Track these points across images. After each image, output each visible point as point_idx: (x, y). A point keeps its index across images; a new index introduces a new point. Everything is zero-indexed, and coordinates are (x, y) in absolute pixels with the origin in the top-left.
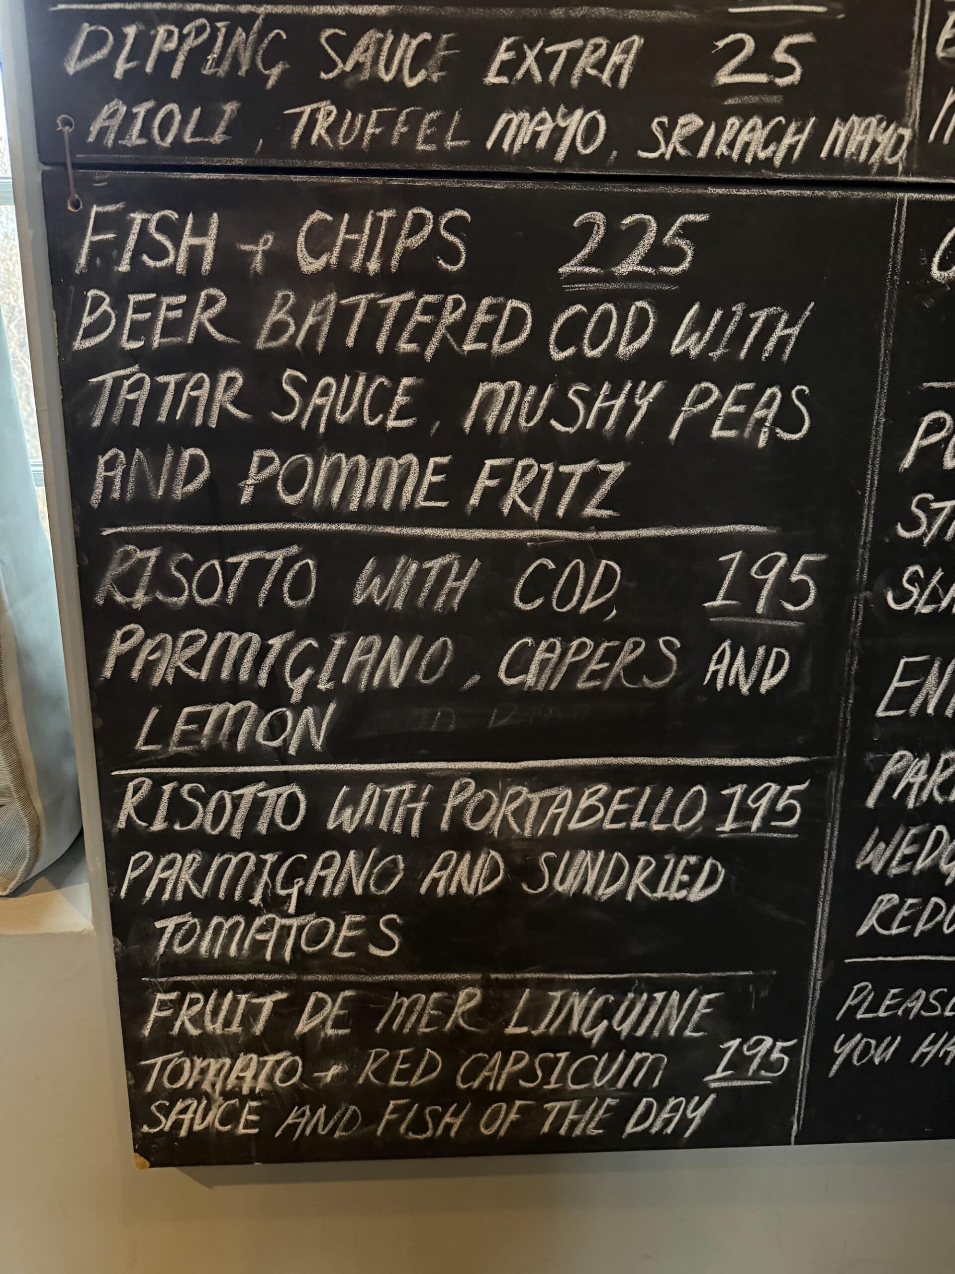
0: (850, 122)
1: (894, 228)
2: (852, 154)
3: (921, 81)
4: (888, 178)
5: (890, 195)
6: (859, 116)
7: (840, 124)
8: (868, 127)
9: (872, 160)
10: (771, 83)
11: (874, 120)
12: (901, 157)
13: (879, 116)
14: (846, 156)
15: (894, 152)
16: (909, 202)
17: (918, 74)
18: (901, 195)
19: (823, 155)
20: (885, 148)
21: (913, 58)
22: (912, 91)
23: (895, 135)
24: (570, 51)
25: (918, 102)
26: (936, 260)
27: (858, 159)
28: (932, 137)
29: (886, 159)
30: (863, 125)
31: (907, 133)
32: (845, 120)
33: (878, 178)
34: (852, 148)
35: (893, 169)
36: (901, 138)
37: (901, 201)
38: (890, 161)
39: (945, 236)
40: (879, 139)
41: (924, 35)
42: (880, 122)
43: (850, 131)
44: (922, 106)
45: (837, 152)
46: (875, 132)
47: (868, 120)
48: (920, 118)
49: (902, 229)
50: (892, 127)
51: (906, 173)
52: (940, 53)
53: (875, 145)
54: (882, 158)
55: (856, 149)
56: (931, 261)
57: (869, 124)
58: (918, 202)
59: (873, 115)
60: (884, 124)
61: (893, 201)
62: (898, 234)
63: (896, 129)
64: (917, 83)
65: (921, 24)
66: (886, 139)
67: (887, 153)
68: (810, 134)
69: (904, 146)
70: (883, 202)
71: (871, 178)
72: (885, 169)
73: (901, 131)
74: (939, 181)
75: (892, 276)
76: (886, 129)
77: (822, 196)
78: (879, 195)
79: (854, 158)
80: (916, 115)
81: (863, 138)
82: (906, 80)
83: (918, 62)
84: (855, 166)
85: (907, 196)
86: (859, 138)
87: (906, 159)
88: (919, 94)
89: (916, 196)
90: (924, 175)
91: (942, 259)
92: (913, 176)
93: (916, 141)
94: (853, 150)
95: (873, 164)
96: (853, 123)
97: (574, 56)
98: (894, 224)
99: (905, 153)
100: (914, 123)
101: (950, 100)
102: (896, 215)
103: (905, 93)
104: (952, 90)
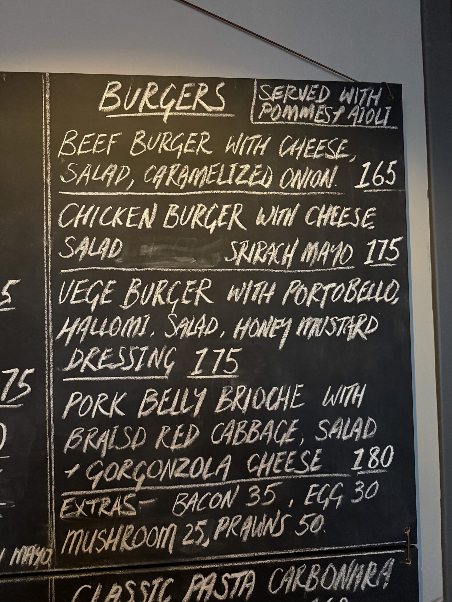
0: (22, 549)
1: (49, 592)
2: (25, 562)
3: (55, 529)
4: (44, 571)
5: (45, 578)
6: (26, 545)
7: (17, 550)
8: (31, 550)
9: (35, 564)
11: (34, 547)
12: (49, 561)
13: (36, 545)
14: (22, 563)
15: (45, 559)
16: (55, 580)
17: (53, 526)
18: (51, 577)
19: (11, 563)
20: (40, 558)
21: (49, 520)
22: (51, 533)
23: (45, 552)
25: (54, 538)
27: (28, 564)
28: (63, 551)
29: (42, 563)
30: (29, 549)
31: (50, 551)
32: (20, 548)
33: (38, 571)
34: (24, 559)
35: (46, 566)
36: (48, 553)
37: (51, 580)
38: (44, 563)
39: (75, 593)
40: (37, 554)
41: (53, 510)
42: (37, 547)
43: (23, 553)
44: (56, 539)
45: (17, 562)
46: (35, 552)
47: (31, 547)
48: (56, 544)
49: (53, 592)
50: (43, 549)
51: (52, 567)
52: (62, 516)
53: (35, 557)
54: (40, 563)
55: (27, 560)
57: (32, 549)
58: (59, 579)
59: (34, 545)
60: (39, 548)
61: (47, 581)
62: (51, 594)
63: (45, 550)
64: (53, 529)
65: (51, 505)
66: (41, 554)
67: (42, 560)
68: (3, 555)
69: (50, 556)
70: (42, 581)
71: (35, 571)
72: (41, 566)
73: (47, 550)
74: (69, 570)
76: (40, 550)
77: (12, 582)
78: (40, 578)
79: (26, 564)
80: (54, 543)
81: (30, 555)
82: (47, 529)
83: (52, 521)
84: (26, 567)
85: (54, 578)
86: (28, 555)
87: (51, 562)
88: (54, 534)
89: (58, 577)
90: (61, 568)
92: (56, 568)
93: (55, 554)
94: (25, 560)
95: (35, 566)
96: (24, 549)
98: (49, 590)
99: (51, 559)
100: (53, 546)
101: (69, 535)
102: (49, 587)
103: (47, 535)
104: (69, 531)
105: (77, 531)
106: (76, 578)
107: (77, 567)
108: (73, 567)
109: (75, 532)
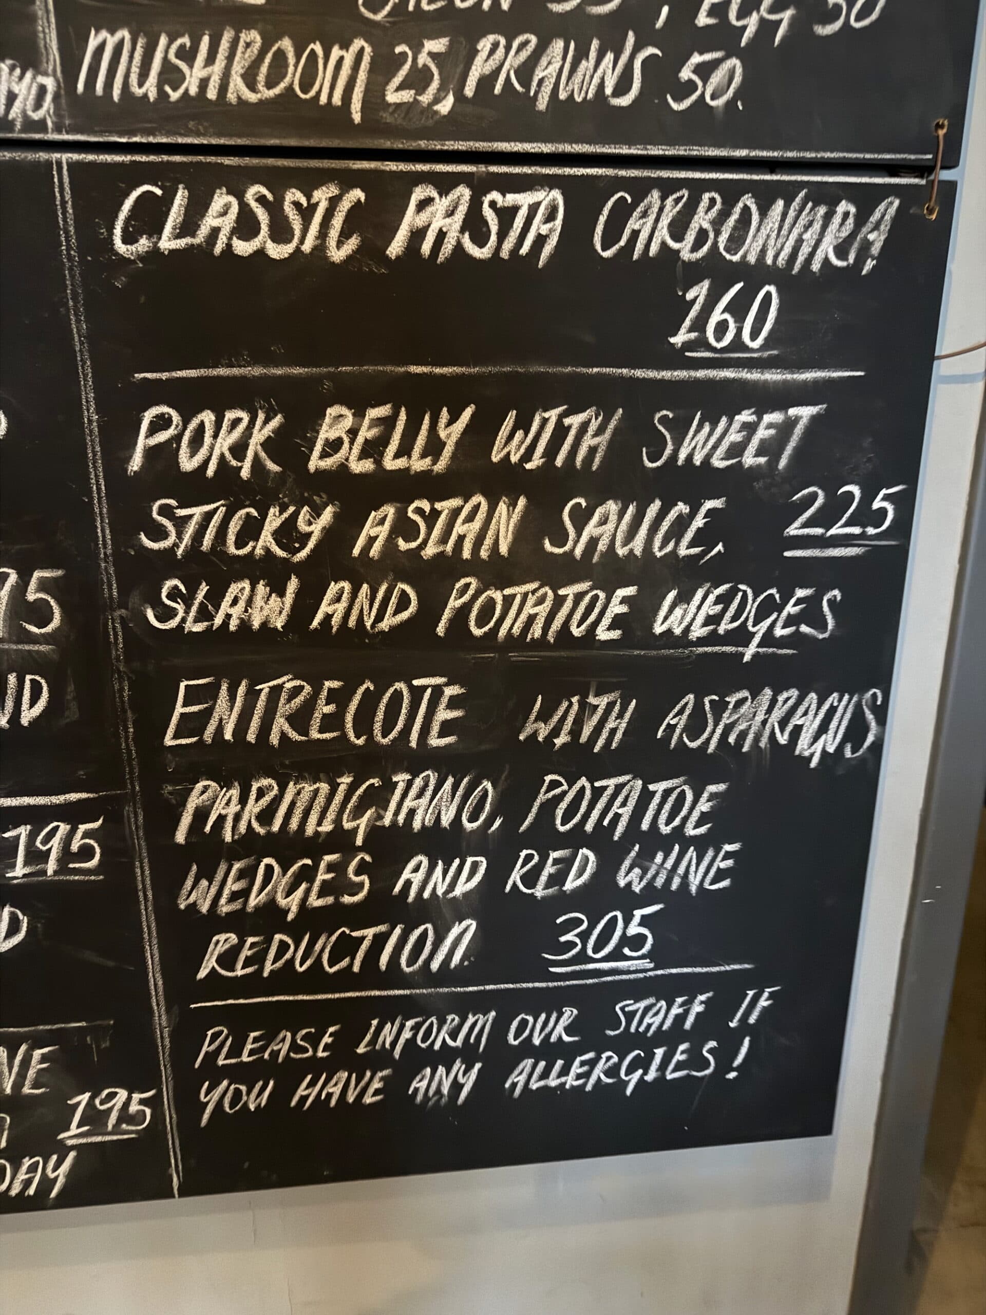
1: (57, 194)
3: (53, 20)
4: (37, 136)
5: (43, 156)
9: (12, 114)
11: (4, 67)
12: (48, 111)
13: (9, 62)
15: (38, 105)
16: (68, 164)
17: (47, 11)
18: (58, 155)
20: (26, 99)
22: (44, 32)
23: (35, 84)
25: (55, 46)
26: (118, 231)
28: (80, 87)
29: (30, 113)
31: (49, 83)
33: (23, 136)
35: (41, 125)
36: (42, 90)
37: (59, 164)
38: (36, 116)
39: (121, 204)
40: (16, 89)
42: (12, 69)
44: (61, 49)
46: (9, 82)
48: (62, 64)
49: (68, 197)
50: (29, 75)
51: (58, 129)
53: (11, 97)
54: (24, 112)
56: (111, 233)
58: (80, 164)
60: (18, 71)
61: (49, 164)
62: (64, 203)
63: (34, 78)
64: (49, 22)
66: (25, 88)
67: (29, 107)
69: (49, 98)
70: (37, 164)
71: (15, 135)
72: (30, 125)
73: (41, 79)
74: (101, 139)
75: (68, 250)
76: (21, 78)
78: (31, 156)
80: (55, 60)
82: (34, 18)
85: (65, 157)
87: (54, 112)
88: (54, 35)
89: (75, 157)
90: (82, 133)
91: (125, 230)
92: (68, 133)
93: (62, 92)
95: (14, 120)
98: (57, 190)
99: (52, 107)
100: (54, 70)
101: (93, 43)
102: (56, 180)
103: (35, 33)
104: (93, 32)
105: (112, 32)
106: (122, 165)
107: (121, 134)
108: (111, 132)
109: (109, 36)
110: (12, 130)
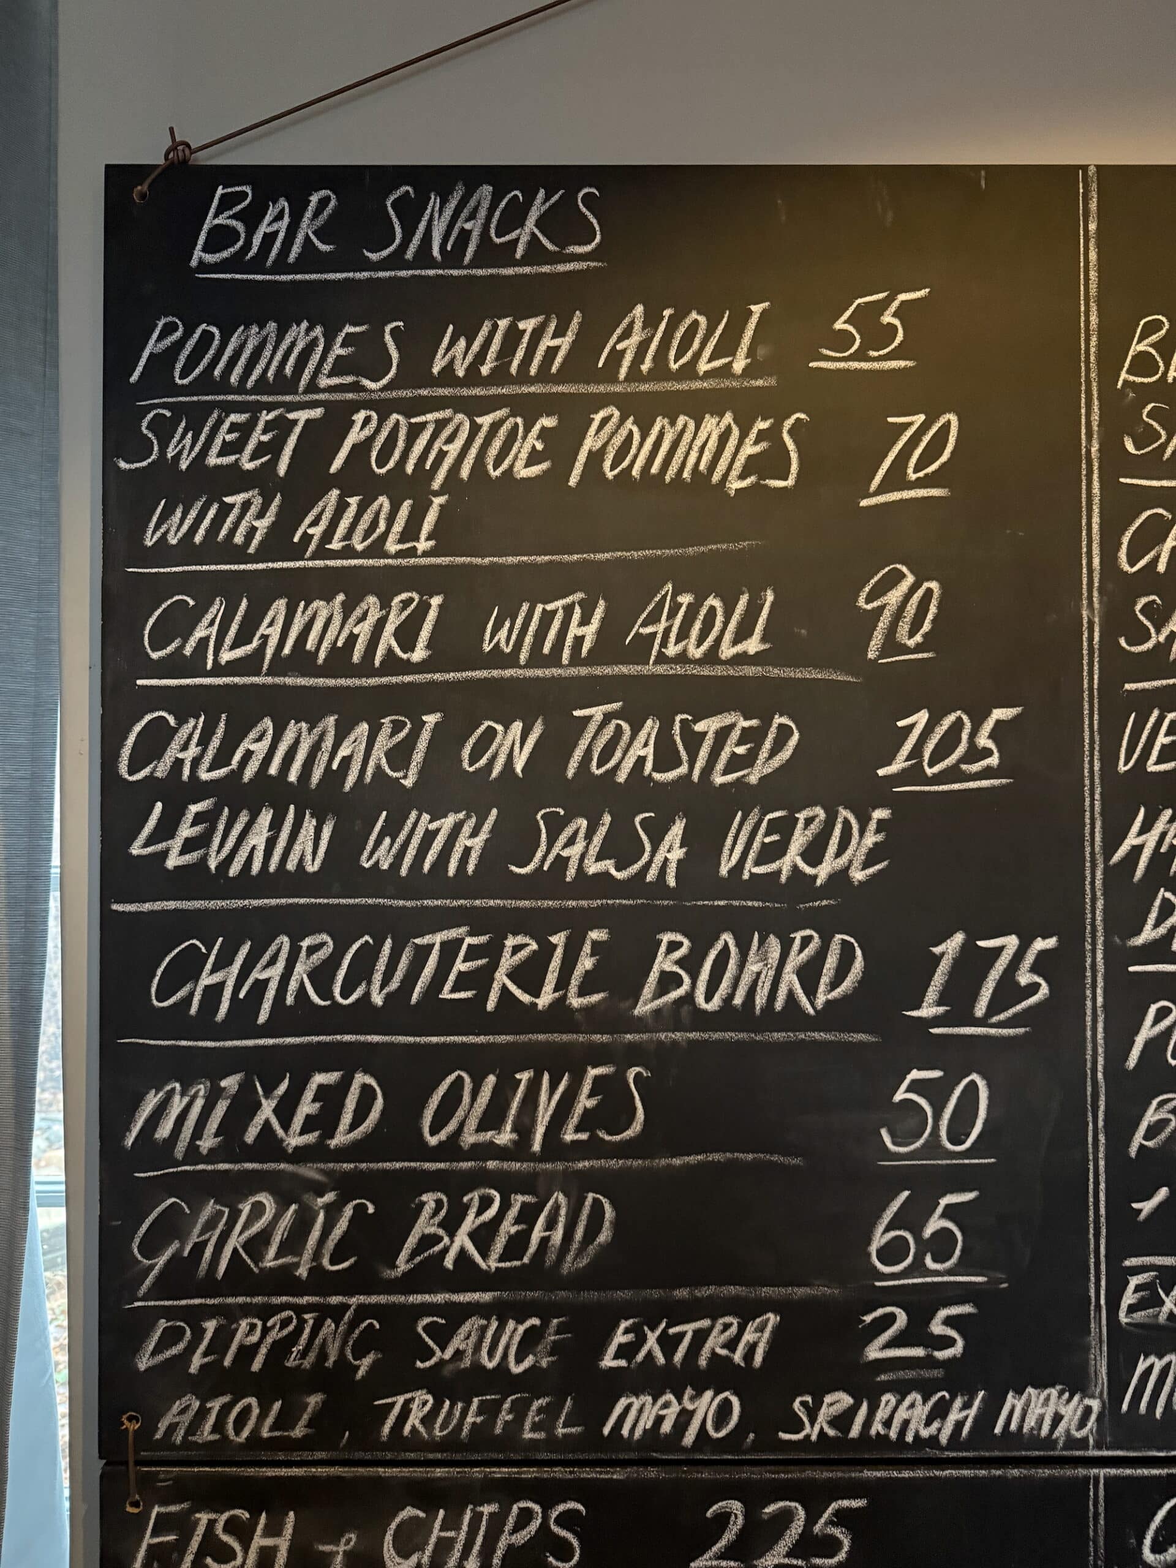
0: (1025, 1395)
1: (1091, 1507)
2: (1032, 1429)
3: (1105, 1349)
4: (1077, 1453)
5: (1081, 1472)
6: (1035, 1387)
7: (1014, 1397)
8: (1047, 1399)
9: (1056, 1434)
10: (929, 1357)
11: (1054, 1392)
12: (1091, 1430)
13: (1059, 1387)
14: (1025, 1430)
15: (1082, 1424)
16: (1105, 1478)
17: (1101, 1342)
18: (1096, 1471)
19: (998, 1430)
20: (1070, 1420)
21: (1093, 1325)
22: (1095, 1359)
23: (1081, 1406)
24: (696, 1332)
25: (1104, 1370)
26: (1148, 1541)
27: (1039, 1434)
28: (1125, 1407)
29: (1074, 1432)
30: (1042, 1397)
31: (1095, 1404)
32: (1020, 1392)
33: (1065, 1453)
34: (1030, 1422)
35: (1083, 1443)
36: (1088, 1410)
37: (1096, 1479)
38: (1078, 1435)
39: (1154, 1514)
40: (1063, 1411)
41: (1103, 1302)
42: (1061, 1393)
43: (1028, 1404)
44: (1109, 1374)
45: (1013, 1426)
46: (1057, 1404)
47: (1047, 1392)
48: (1109, 1387)
49: (1101, 1509)
50: (1076, 1398)
51: (1098, 1446)
52: (1123, 1318)
53: (1057, 1418)
54: (1068, 1431)
55: (1036, 1423)
56: (1140, 1543)
57: (1049, 1395)
58: (1116, 1478)
59: (1053, 1386)
60: (1067, 1395)
61: (1087, 1479)
62: (1096, 1514)
63: (1081, 1400)
64: (1101, 1349)
65: (1098, 1291)
66: (1071, 1411)
67: (1073, 1427)
68: (979, 1408)
69: (1093, 1417)
70: (1076, 1479)
71: (1057, 1453)
72: (1072, 1442)
73: (1087, 1401)
74: (1140, 1454)
75: (1095, 1561)
76: (1069, 1401)
77: (999, 1476)
78: (1069, 1472)
79: (1035, 1432)
80: (1103, 1384)
81: (1043, 1411)
82: (1087, 1349)
83: (1099, 1328)
84: (1035, 1440)
85: (1102, 1472)
86: (1039, 1411)
87: (1097, 1431)
88: (1104, 1362)
89: (1113, 1472)
90: (1121, 1448)
91: (1154, 1541)
92: (1108, 1449)
93: (1107, 1412)
94: (1033, 1424)
95: (1057, 1439)
96: (1030, 1395)
97: (701, 1337)
98: (1091, 1503)
99: (1095, 1426)
100: (1102, 1392)
101: (1141, 1367)
102: (1091, 1494)
103: (1087, 1360)
104: (1142, 1357)
105: (1160, 1357)
106: (1159, 1478)
107: (1159, 1449)
108: (1150, 1449)
109: (1157, 1360)
110: (1054, 1449)
